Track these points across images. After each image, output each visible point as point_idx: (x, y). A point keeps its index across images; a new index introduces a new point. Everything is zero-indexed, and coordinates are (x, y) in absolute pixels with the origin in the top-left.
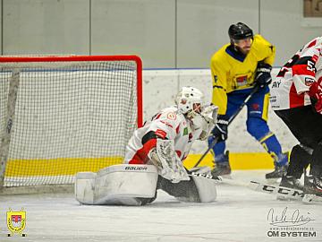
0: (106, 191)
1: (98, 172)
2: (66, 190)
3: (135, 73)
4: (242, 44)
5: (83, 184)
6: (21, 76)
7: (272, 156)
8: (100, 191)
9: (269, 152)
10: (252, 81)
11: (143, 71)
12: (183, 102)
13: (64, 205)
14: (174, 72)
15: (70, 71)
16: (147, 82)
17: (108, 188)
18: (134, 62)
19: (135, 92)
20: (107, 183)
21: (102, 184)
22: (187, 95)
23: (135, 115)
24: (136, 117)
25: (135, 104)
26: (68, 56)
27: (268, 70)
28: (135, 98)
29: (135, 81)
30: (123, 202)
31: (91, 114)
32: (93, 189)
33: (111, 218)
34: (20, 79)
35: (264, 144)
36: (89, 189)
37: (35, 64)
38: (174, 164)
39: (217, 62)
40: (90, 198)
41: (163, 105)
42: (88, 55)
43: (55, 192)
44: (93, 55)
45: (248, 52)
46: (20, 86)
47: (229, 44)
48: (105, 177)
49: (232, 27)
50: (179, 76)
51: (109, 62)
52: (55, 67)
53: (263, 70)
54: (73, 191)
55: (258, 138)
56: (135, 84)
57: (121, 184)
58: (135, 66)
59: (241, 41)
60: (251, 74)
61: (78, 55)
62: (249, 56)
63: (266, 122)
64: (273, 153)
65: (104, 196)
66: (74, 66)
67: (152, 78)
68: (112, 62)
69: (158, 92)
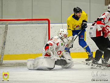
0: (37, 65)
1: (35, 59)
2: (24, 65)
3: (47, 25)
4: (78, 14)
5: (30, 63)
6: (8, 26)
7: (88, 53)
8: (35, 65)
9: (87, 52)
10: (81, 27)
11: (50, 24)
12: (60, 34)
14: (61, 25)
15: (25, 24)
16: (52, 28)
18: (47, 21)
19: (48, 31)
20: (38, 63)
21: (36, 63)
22: (62, 32)
25: (48, 35)
26: (24, 19)
27: (86, 23)
29: (48, 27)
31: (33, 39)
32: (33, 64)
34: (8, 27)
35: (85, 49)
36: (32, 65)
37: (13, 22)
38: (55, 54)
39: (69, 21)
40: (32, 68)
42: (31, 19)
43: (20, 66)
44: (33, 18)
45: (80, 17)
46: (8, 29)
47: (74, 14)
48: (37, 61)
49: (75, 8)
50: (62, 26)
51: (39, 21)
53: (84, 23)
54: (26, 65)
55: (83, 47)
56: (48, 29)
57: (42, 63)
59: (78, 13)
60: (80, 24)
61: (28, 19)
62: (80, 18)
63: (85, 41)
64: (88, 52)
65: (37, 67)
66: (26, 22)
67: (53, 27)
68: (40, 21)
69: (55, 31)
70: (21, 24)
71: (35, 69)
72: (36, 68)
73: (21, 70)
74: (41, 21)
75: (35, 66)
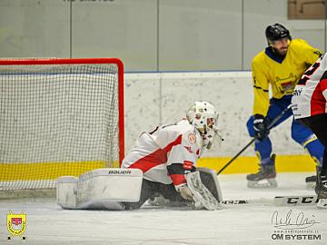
0: (89, 195)
1: (80, 177)
2: (48, 194)
3: (116, 76)
5: (65, 189)
7: (315, 160)
9: (312, 157)
11: (125, 75)
12: (198, 117)
13: (44, 210)
15: (50, 74)
16: (129, 86)
17: (92, 193)
18: (115, 65)
19: (117, 95)
20: (90, 188)
21: (85, 188)
22: (202, 111)
23: (116, 119)
24: (117, 121)
25: (117, 108)
26: (48, 59)
28: (117, 101)
29: (117, 84)
30: (107, 206)
31: (72, 117)
32: (75, 193)
33: (92, 223)
36: (71, 193)
40: (72, 203)
41: (144, 109)
42: (68, 58)
43: (35, 197)
44: (73, 58)
48: (88, 182)
50: (161, 79)
51: (90, 65)
52: (35, 70)
54: (55, 197)
56: (116, 88)
57: (105, 188)
58: (117, 69)
59: (277, 42)
66: (54, 69)
67: (134, 82)
68: (93, 65)
69: (140, 95)
70: (37, 74)
71: (82, 205)
72: (86, 205)
73: (39, 210)
74: (98, 65)
75: (83, 196)
